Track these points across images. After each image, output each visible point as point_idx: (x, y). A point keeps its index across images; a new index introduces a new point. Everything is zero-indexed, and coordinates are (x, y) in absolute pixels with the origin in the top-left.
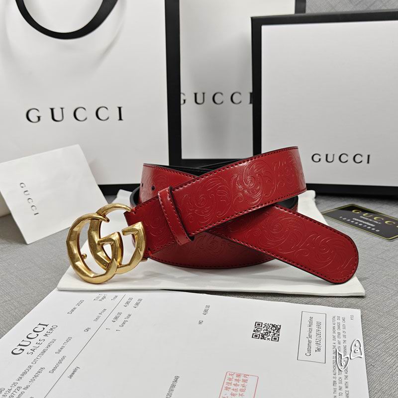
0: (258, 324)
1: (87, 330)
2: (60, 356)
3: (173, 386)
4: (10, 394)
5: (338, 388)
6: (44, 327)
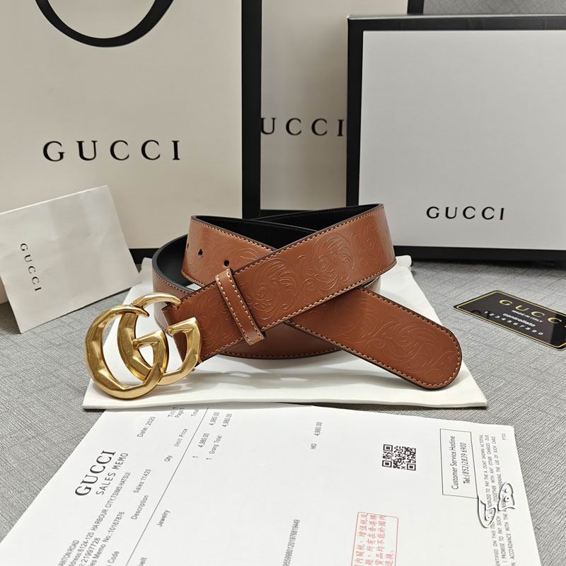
0: (387, 448)
1: (169, 459)
3: (294, 533)
4: (87, 548)
6: (111, 455)
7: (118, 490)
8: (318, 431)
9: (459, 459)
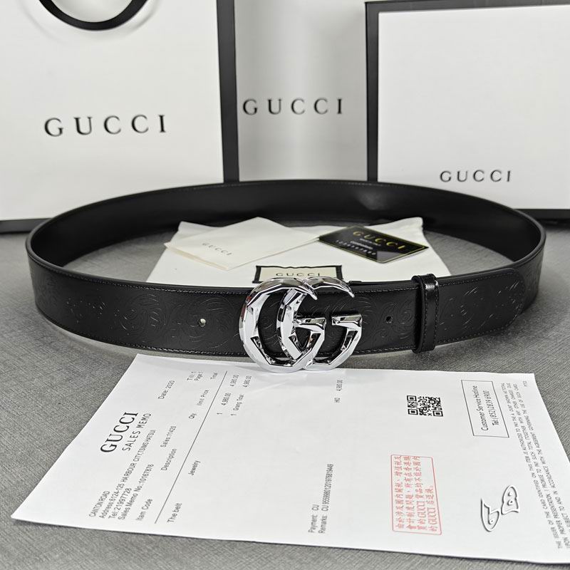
2: (168, 450)
5: (533, 465)
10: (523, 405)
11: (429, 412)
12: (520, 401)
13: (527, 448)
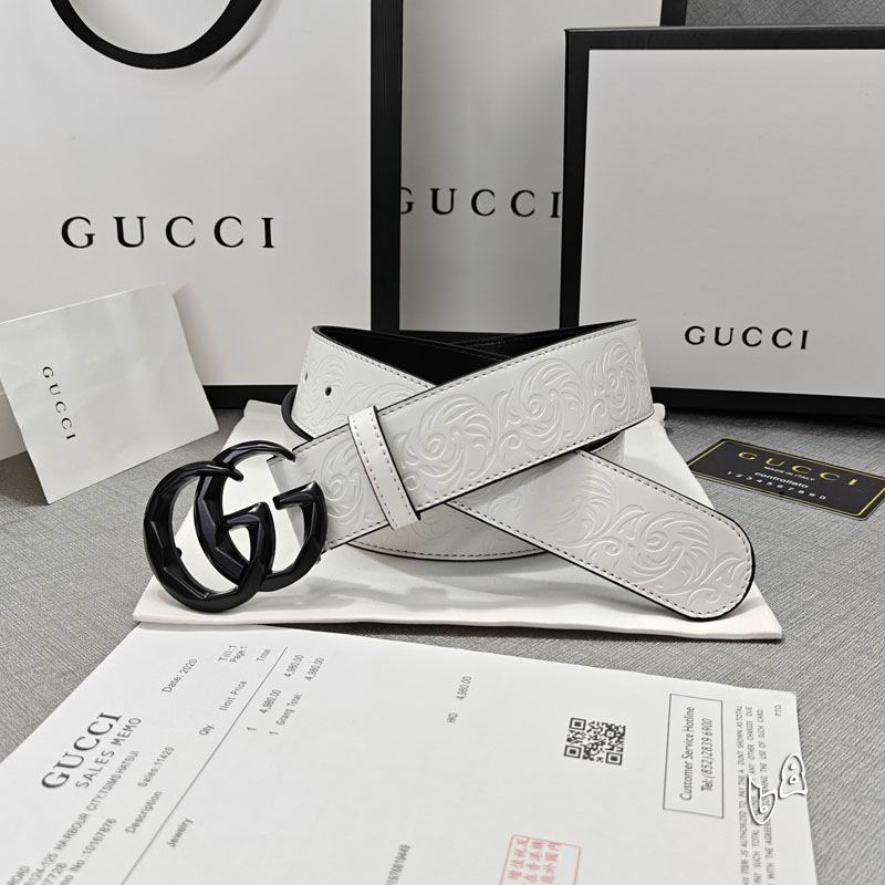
0: (577, 724)
1: (206, 731)
2: (148, 793)
3: (397, 868)
5: (752, 878)
7: (113, 781)
8: (463, 691)
9: (697, 747)
10: (763, 754)
11: (601, 755)
12: (761, 744)
13: (750, 843)
